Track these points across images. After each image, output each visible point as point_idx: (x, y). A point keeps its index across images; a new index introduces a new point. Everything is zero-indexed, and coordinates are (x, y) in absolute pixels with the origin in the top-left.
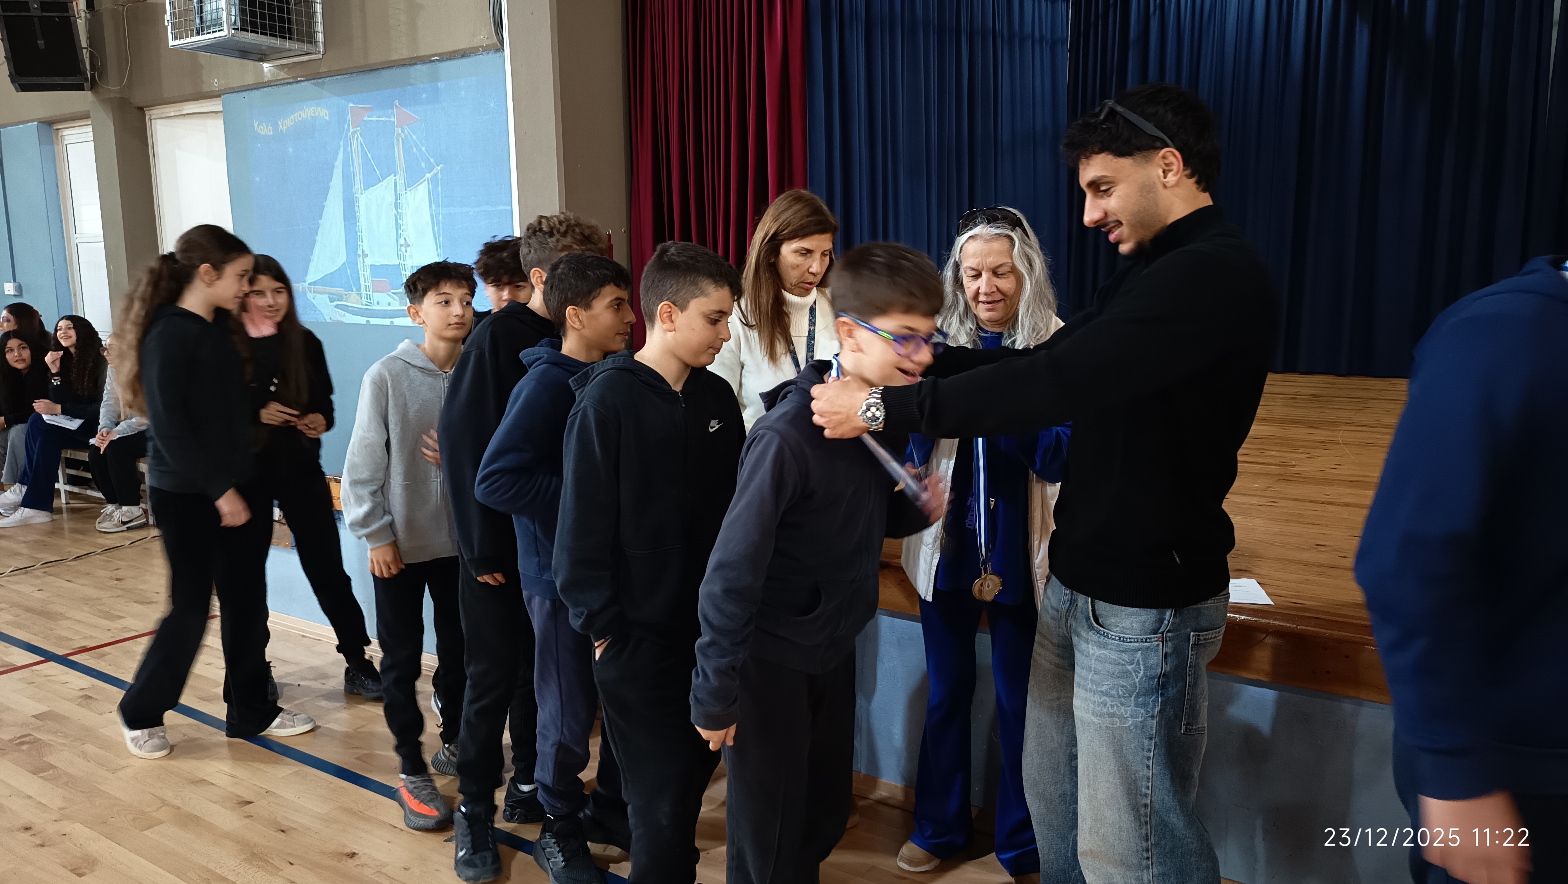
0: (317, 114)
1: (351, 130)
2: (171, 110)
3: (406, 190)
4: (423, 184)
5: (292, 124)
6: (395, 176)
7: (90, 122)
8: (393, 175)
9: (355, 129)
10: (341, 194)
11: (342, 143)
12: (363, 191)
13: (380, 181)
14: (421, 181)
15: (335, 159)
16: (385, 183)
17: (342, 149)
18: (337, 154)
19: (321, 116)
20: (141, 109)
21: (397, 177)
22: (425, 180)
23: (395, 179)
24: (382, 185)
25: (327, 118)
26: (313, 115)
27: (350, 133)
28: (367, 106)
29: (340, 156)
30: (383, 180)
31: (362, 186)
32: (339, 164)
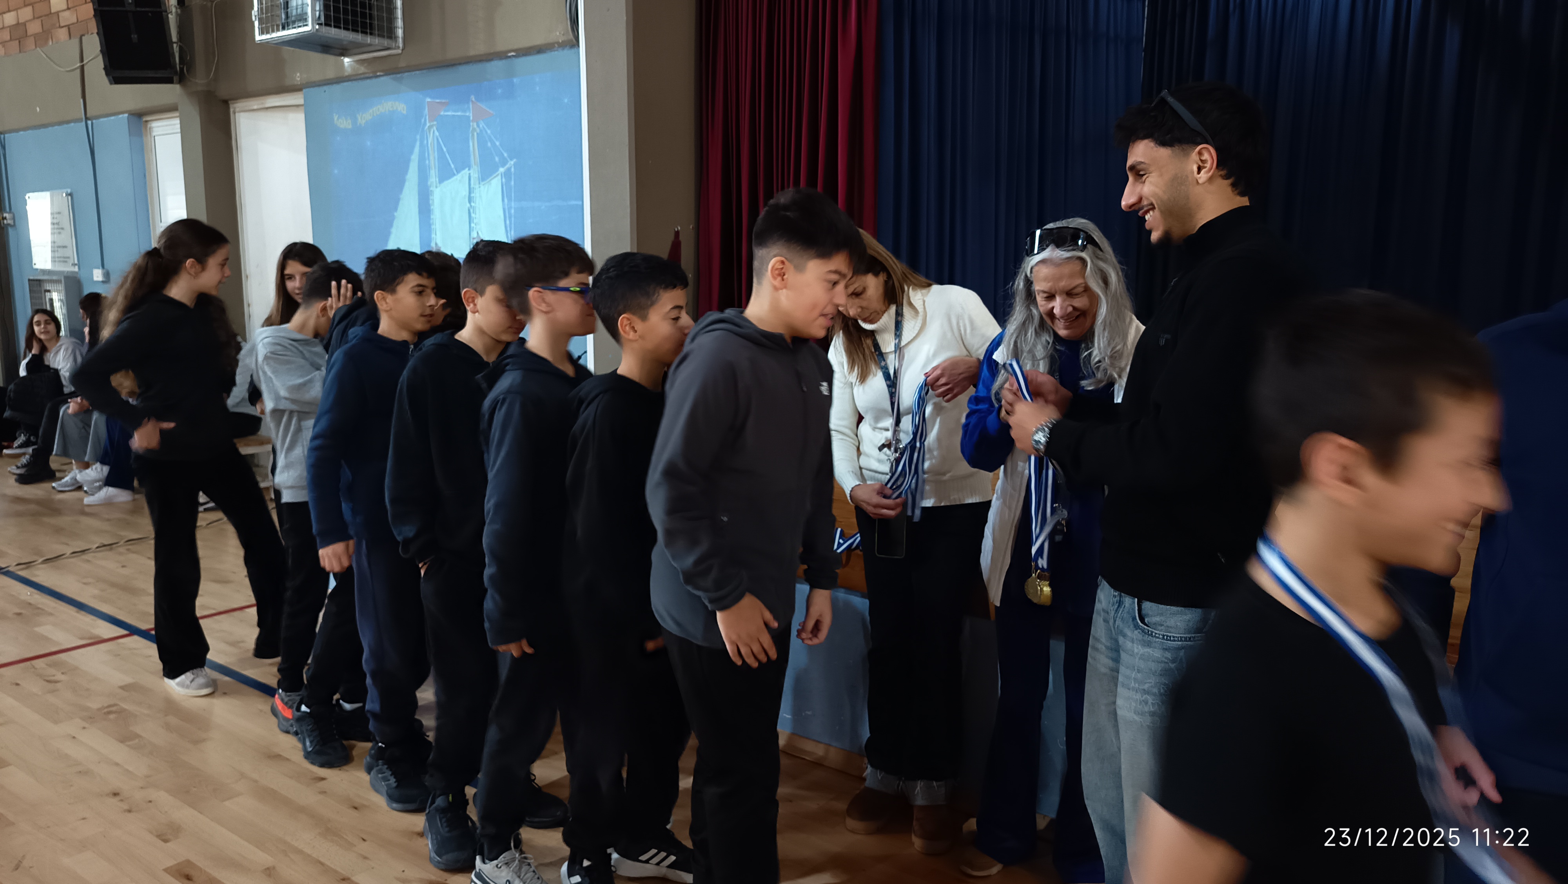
0: (395, 108)
1: (428, 124)
2: (255, 103)
3: (479, 183)
4: (496, 179)
5: (370, 118)
6: (469, 170)
7: (177, 114)
8: (467, 169)
9: (432, 124)
10: (416, 188)
11: (418, 137)
12: (438, 185)
13: (454, 175)
14: (495, 175)
15: (411, 153)
16: (458, 177)
17: (418, 144)
18: (413, 147)
19: (399, 110)
20: (226, 103)
21: (471, 171)
22: (498, 175)
23: (469, 174)
24: (457, 179)
25: (405, 112)
26: (391, 109)
27: (427, 127)
28: (443, 101)
29: (417, 150)
30: (458, 172)
31: (437, 180)
32: (415, 157)
